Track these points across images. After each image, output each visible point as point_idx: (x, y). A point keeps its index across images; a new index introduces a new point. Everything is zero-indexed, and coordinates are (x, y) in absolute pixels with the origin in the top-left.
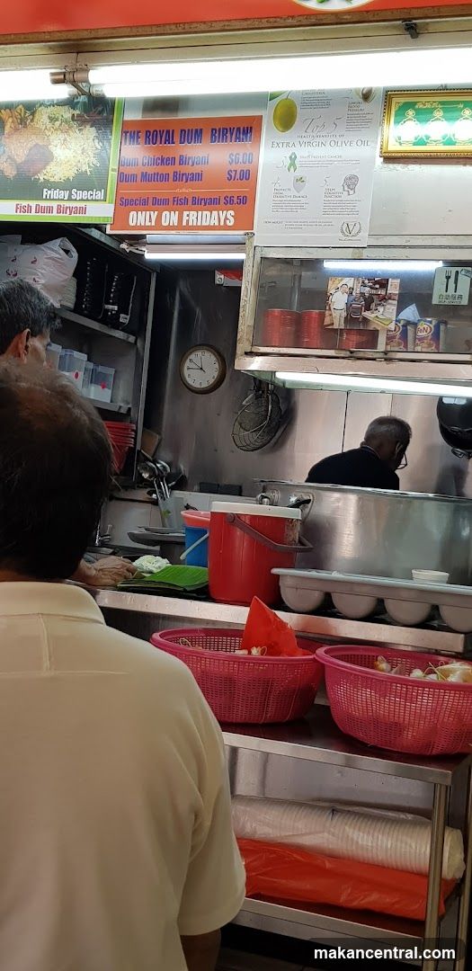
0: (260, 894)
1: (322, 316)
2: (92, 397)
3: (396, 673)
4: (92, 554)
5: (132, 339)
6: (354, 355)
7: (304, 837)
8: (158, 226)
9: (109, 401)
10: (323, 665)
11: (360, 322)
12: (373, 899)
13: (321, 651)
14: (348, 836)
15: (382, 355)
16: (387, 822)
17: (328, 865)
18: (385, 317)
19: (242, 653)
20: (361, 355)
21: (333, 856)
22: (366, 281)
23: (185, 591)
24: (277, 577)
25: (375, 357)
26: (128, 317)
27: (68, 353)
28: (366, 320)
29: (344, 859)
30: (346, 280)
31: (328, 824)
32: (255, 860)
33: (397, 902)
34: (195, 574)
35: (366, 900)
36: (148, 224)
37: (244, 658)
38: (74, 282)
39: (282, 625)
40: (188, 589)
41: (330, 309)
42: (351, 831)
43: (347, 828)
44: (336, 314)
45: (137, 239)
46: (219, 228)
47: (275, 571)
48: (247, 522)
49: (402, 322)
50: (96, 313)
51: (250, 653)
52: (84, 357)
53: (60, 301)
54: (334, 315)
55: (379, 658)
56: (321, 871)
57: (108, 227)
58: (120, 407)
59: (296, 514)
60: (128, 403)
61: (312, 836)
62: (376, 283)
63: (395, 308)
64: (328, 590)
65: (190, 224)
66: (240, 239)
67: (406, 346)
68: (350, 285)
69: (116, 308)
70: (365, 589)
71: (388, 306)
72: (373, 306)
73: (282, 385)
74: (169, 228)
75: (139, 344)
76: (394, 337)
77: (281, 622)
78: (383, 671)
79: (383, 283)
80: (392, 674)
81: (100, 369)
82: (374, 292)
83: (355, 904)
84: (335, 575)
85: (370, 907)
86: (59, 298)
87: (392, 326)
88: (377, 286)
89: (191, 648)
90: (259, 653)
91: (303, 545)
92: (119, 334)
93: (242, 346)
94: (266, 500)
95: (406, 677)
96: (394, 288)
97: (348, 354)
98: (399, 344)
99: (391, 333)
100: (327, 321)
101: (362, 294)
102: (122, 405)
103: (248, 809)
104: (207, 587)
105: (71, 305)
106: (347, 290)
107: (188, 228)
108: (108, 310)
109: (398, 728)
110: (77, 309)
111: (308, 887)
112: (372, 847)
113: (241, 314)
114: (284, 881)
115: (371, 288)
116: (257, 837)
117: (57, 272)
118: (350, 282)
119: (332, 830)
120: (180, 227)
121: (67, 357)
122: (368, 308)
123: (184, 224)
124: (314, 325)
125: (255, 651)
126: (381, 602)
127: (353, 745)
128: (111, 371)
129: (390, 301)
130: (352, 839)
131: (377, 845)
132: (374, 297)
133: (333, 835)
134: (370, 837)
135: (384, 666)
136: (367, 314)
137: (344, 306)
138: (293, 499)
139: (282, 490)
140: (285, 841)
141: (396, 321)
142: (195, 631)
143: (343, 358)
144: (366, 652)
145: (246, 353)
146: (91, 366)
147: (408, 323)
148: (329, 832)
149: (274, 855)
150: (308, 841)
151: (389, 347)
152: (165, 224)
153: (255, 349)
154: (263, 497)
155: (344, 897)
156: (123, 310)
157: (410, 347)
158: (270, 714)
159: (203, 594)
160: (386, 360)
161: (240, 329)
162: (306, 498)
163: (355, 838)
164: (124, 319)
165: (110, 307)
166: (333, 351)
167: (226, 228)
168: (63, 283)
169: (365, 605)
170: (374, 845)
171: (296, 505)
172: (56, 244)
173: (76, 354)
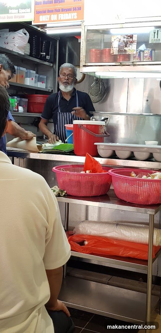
0: (93, 253)
1: (110, 50)
2: (39, 87)
3: (138, 177)
4: (41, 142)
5: (52, 65)
6: (122, 64)
7: (107, 234)
8: (50, 21)
9: (45, 88)
10: (111, 176)
11: (123, 52)
12: (131, 253)
13: (110, 171)
14: (122, 233)
15: (132, 63)
16: (135, 228)
17: (115, 243)
18: (132, 49)
19: (83, 172)
20: (124, 64)
21: (117, 240)
22: (125, 36)
23: (65, 152)
24: (96, 146)
25: (129, 64)
26: (49, 57)
27: (29, 71)
28: (125, 51)
29: (121, 240)
30: (118, 36)
31: (115, 229)
32: (91, 242)
33: (138, 254)
34: (70, 146)
35: (128, 254)
36: (46, 20)
37: (84, 174)
38: (29, 45)
39: (97, 163)
40: (66, 152)
41: (112, 47)
42: (123, 231)
43: (121, 230)
44: (115, 49)
45: (43, 26)
46: (71, 20)
47: (95, 144)
48: (85, 126)
49: (139, 51)
50: (38, 56)
51: (86, 172)
52: (34, 72)
53: (24, 52)
54: (114, 49)
55: (132, 172)
56: (113, 245)
57: (32, 22)
58: (49, 90)
59: (103, 123)
60: (52, 88)
61: (110, 233)
62: (129, 36)
63: (136, 45)
64: (114, 150)
65: (61, 19)
66: (79, 23)
67: (140, 59)
68: (119, 38)
69: (45, 54)
70: (128, 149)
71: (133, 45)
72: (128, 45)
73: (99, 77)
74: (54, 21)
75: (54, 66)
76: (136, 56)
77: (96, 161)
78: (133, 177)
79: (131, 37)
80: (137, 178)
81: (41, 76)
82: (128, 40)
83: (124, 255)
84: (118, 144)
85: (130, 256)
86: (24, 51)
87: (135, 53)
88: (129, 38)
89: (65, 172)
90: (89, 172)
91: (106, 134)
92: (47, 63)
93: (82, 63)
94: (94, 119)
95: (141, 178)
96: (135, 38)
97: (119, 64)
98: (138, 59)
99: (135, 55)
100: (112, 52)
101: (124, 41)
102: (50, 89)
103: (88, 225)
104: (73, 150)
105: (29, 54)
106: (118, 40)
107: (61, 20)
108: (42, 55)
109: (137, 196)
110: (31, 55)
111: (108, 250)
112: (130, 236)
113: (81, 52)
114: (100, 248)
115: (127, 38)
116: (92, 234)
117: (21, 41)
118: (119, 37)
119: (116, 231)
120: (58, 20)
121: (29, 72)
122: (126, 46)
123: (59, 19)
124: (107, 54)
125: (88, 172)
126: (132, 153)
127: (122, 202)
128: (45, 77)
129: (134, 43)
130: (123, 234)
131: (132, 235)
132: (128, 42)
133: (117, 233)
134: (129, 233)
135: (134, 175)
136: (126, 49)
137: (118, 46)
138: (103, 118)
139: (99, 115)
140: (100, 235)
141: (136, 50)
142: (68, 166)
143: (118, 65)
144: (127, 171)
145: (84, 66)
146: (37, 75)
147: (141, 51)
148: (115, 232)
149: (97, 240)
150: (109, 235)
151: (134, 60)
152: (52, 19)
153: (86, 64)
154: (93, 118)
155: (121, 253)
156: (47, 54)
157: (142, 60)
158: (94, 193)
159: (72, 153)
160: (133, 65)
161: (81, 57)
162: (107, 117)
163: (124, 233)
164: (48, 57)
165: (43, 53)
166: (114, 63)
167: (74, 19)
168: (24, 45)
169: (127, 154)
170: (131, 235)
171: (103, 120)
172: (21, 31)
173: (32, 71)
